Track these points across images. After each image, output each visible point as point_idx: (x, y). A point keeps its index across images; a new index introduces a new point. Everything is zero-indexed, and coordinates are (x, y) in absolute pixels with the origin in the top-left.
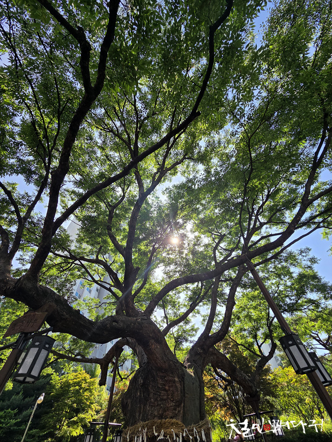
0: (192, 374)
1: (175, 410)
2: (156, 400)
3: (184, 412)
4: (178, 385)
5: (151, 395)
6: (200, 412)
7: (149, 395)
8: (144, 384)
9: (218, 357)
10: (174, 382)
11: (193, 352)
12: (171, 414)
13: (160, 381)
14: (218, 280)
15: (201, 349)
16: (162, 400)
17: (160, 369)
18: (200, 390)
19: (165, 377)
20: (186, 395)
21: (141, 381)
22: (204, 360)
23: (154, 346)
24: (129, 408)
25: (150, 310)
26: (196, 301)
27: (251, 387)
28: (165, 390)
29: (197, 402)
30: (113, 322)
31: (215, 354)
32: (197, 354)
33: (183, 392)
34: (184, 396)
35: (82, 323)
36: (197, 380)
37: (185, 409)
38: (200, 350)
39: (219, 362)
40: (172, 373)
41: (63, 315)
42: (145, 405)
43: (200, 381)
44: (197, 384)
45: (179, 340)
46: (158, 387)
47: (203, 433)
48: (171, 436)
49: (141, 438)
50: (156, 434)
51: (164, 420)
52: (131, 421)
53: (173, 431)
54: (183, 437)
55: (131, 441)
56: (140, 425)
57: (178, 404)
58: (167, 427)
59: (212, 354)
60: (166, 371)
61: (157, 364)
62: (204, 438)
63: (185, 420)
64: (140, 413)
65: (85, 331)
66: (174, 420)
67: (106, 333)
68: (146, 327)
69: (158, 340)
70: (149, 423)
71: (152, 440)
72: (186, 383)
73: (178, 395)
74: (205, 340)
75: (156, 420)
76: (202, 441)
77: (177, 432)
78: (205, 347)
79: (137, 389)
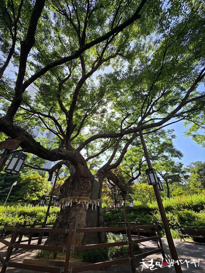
0: (98, 181)
1: (87, 194)
2: (78, 189)
4: (90, 184)
5: (76, 187)
6: (99, 196)
7: (75, 187)
8: (72, 183)
9: (111, 175)
10: (89, 183)
11: (100, 171)
12: (85, 195)
13: (82, 182)
14: (120, 139)
15: (104, 171)
16: (81, 189)
17: (82, 177)
18: (100, 187)
19: (84, 180)
20: (93, 189)
21: (71, 181)
22: (104, 175)
23: (80, 166)
24: (64, 191)
25: (80, 149)
26: (105, 148)
27: (124, 189)
28: (84, 186)
29: (98, 192)
30: (60, 151)
31: (110, 174)
32: (101, 172)
33: (92, 187)
34: (92, 189)
35: (42, 149)
37: (92, 194)
39: (111, 177)
40: (88, 179)
41: (30, 144)
42: (72, 191)
43: (101, 184)
44: (99, 185)
45: (92, 165)
46: (80, 184)
47: (98, 203)
48: (84, 203)
49: (69, 203)
50: (77, 202)
51: (81, 197)
52: (65, 196)
53: (85, 201)
54: (89, 204)
55: (64, 203)
56: (69, 198)
57: (89, 192)
58: (82, 200)
59: (109, 173)
60: (85, 178)
61: (81, 174)
62: (99, 205)
63: (91, 198)
64: (70, 193)
65: (43, 154)
66: (86, 197)
67: (55, 156)
68: (77, 156)
69: (83, 163)
70: (74, 197)
71: (74, 204)
72: (94, 184)
73: (89, 188)
74: (107, 167)
75: (77, 196)
76: (97, 206)
77: (87, 201)
78: (106, 170)
79: (69, 184)
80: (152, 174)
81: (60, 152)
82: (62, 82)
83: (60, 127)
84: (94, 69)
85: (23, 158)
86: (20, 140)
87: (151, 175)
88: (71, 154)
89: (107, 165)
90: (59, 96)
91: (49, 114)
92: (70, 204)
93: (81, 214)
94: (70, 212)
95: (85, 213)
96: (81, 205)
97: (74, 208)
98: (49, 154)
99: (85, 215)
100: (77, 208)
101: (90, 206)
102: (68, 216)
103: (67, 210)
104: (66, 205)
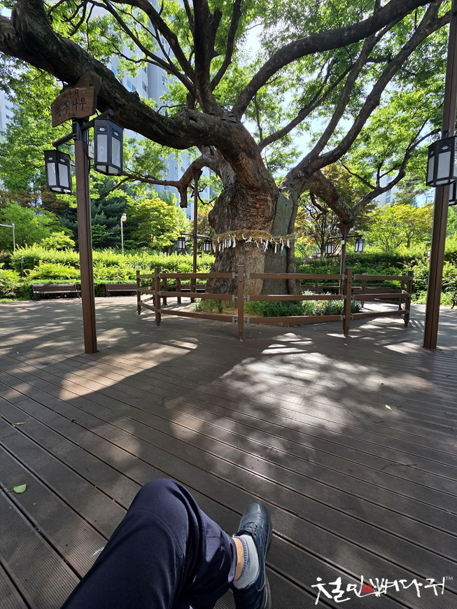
0: (288, 197)
4: (270, 204)
5: (240, 212)
6: (289, 229)
7: (237, 212)
8: (231, 203)
10: (267, 201)
11: (293, 175)
12: (260, 227)
13: (251, 200)
17: (251, 188)
18: (293, 211)
19: (256, 196)
20: (277, 214)
21: (228, 199)
23: (245, 161)
24: (217, 223)
25: (240, 109)
28: (256, 208)
29: (287, 221)
30: (190, 118)
36: (292, 203)
37: (275, 225)
38: (301, 174)
39: (320, 189)
40: (265, 192)
42: (233, 219)
43: (294, 204)
44: (291, 205)
46: (248, 205)
47: (288, 242)
48: (259, 241)
49: (230, 241)
50: (245, 239)
51: (252, 231)
53: (261, 238)
54: (269, 242)
55: (221, 242)
56: (229, 233)
57: (268, 220)
58: (255, 235)
60: (258, 189)
61: (248, 182)
65: (154, 127)
66: (262, 231)
69: (251, 152)
70: (238, 231)
72: (279, 204)
73: (269, 213)
74: (312, 161)
78: (309, 170)
79: (224, 207)
85: (116, 134)
89: (313, 156)
92: (232, 243)
93: (255, 258)
94: (233, 256)
95: (262, 258)
101: (271, 246)
103: (228, 254)
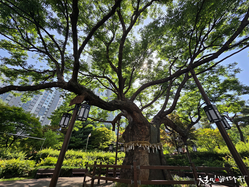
0: (155, 127)
1: (146, 138)
2: (137, 134)
3: (150, 139)
4: (148, 130)
5: (135, 133)
6: (158, 140)
7: (134, 133)
8: (131, 129)
10: (146, 128)
13: (139, 128)
16: (140, 135)
17: (139, 123)
18: (158, 132)
19: (141, 126)
20: (151, 134)
21: (130, 128)
22: (160, 122)
23: (136, 114)
24: (126, 137)
25: (133, 99)
26: (158, 96)
27: (184, 134)
28: (142, 131)
29: (157, 137)
31: (167, 120)
32: (157, 119)
33: (150, 132)
34: (150, 134)
35: (101, 102)
37: (151, 139)
38: (158, 118)
39: (168, 123)
40: (145, 125)
41: (92, 98)
42: (133, 136)
43: (158, 129)
44: (157, 130)
45: (148, 115)
46: (138, 130)
47: (159, 147)
48: (145, 146)
49: (132, 146)
50: (138, 145)
51: (141, 141)
52: (127, 141)
53: (146, 145)
54: (150, 147)
55: (128, 147)
56: (131, 142)
57: (148, 136)
58: (143, 144)
59: (165, 119)
60: (142, 124)
61: (137, 121)
62: (159, 148)
63: (151, 142)
64: (131, 139)
65: (103, 105)
66: (146, 142)
67: (112, 107)
68: (132, 105)
69: (137, 111)
70: (135, 142)
71: (136, 147)
72: (151, 129)
73: (147, 133)
74: (162, 113)
75: (138, 141)
76: (158, 149)
77: (147, 145)
78: (161, 116)
79: (129, 131)
80: (212, 110)
81: (116, 103)
82: (108, 45)
83: (114, 84)
84: (133, 23)
85: (88, 108)
86: (84, 95)
87: (211, 112)
88: (126, 104)
89: (162, 111)
90: (108, 57)
91: (103, 75)
92: (133, 148)
93: (144, 156)
94: (133, 154)
95: (147, 155)
96: (142, 148)
97: (137, 151)
98: (107, 105)
99: (148, 156)
100: (139, 151)
101: (151, 149)
102: (132, 158)
103: (131, 153)
104: (129, 149)
